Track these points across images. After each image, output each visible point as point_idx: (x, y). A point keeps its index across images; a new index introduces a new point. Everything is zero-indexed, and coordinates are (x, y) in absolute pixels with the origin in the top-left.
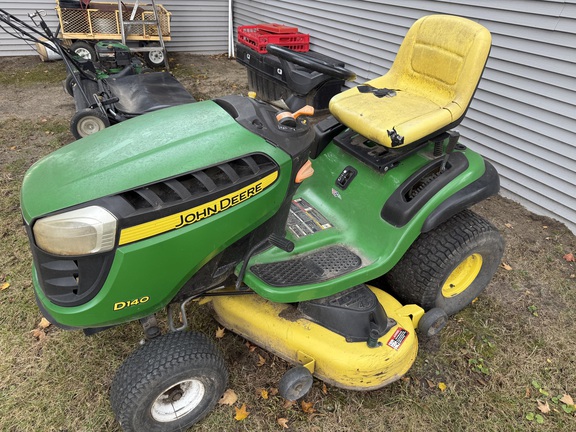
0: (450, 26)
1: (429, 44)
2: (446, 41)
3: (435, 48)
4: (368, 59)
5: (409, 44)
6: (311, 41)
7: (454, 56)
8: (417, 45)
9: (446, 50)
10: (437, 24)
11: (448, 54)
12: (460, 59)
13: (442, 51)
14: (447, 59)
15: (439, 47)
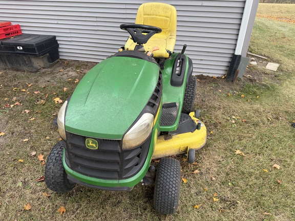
0: (158, 7)
1: (151, 15)
2: (159, 12)
3: (154, 16)
4: (68, 31)
5: (141, 16)
6: (22, 28)
7: (164, 18)
8: (145, 16)
9: (160, 16)
10: (151, 6)
11: (161, 17)
12: (168, 19)
13: (158, 17)
14: (162, 20)
15: (156, 15)
